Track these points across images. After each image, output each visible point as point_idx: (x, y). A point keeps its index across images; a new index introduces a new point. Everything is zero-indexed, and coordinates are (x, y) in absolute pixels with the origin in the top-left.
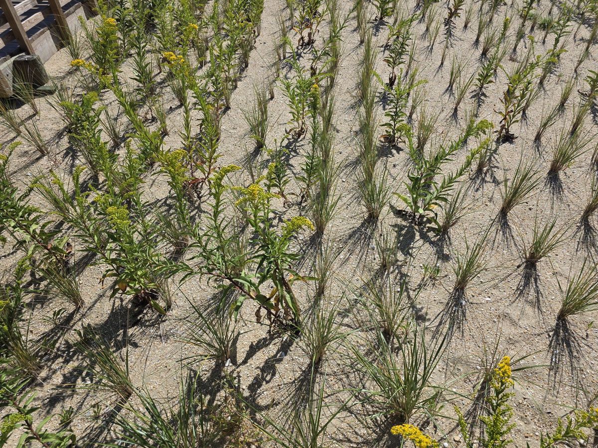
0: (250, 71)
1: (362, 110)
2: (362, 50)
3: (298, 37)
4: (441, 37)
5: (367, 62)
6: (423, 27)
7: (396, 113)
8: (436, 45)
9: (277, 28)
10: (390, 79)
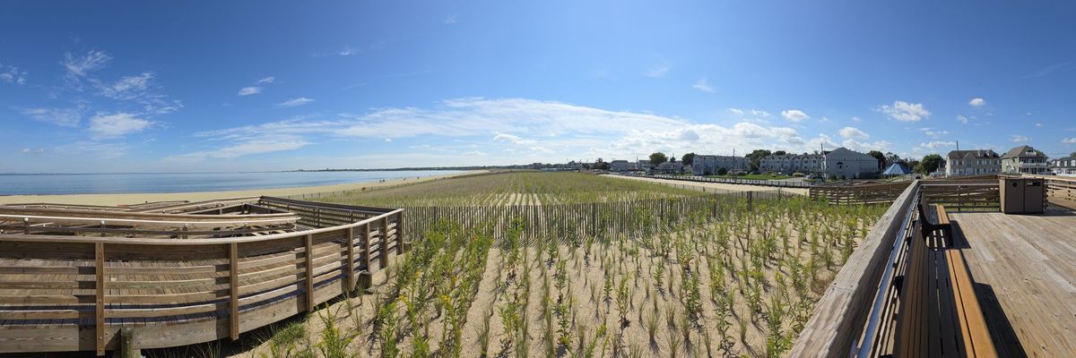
0: (480, 295)
1: (545, 321)
2: (542, 279)
3: (507, 273)
4: (583, 267)
5: (546, 287)
6: (574, 262)
7: (564, 322)
8: (582, 272)
9: (495, 267)
10: (560, 297)
